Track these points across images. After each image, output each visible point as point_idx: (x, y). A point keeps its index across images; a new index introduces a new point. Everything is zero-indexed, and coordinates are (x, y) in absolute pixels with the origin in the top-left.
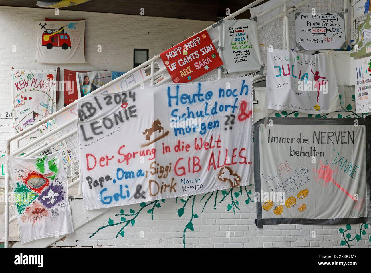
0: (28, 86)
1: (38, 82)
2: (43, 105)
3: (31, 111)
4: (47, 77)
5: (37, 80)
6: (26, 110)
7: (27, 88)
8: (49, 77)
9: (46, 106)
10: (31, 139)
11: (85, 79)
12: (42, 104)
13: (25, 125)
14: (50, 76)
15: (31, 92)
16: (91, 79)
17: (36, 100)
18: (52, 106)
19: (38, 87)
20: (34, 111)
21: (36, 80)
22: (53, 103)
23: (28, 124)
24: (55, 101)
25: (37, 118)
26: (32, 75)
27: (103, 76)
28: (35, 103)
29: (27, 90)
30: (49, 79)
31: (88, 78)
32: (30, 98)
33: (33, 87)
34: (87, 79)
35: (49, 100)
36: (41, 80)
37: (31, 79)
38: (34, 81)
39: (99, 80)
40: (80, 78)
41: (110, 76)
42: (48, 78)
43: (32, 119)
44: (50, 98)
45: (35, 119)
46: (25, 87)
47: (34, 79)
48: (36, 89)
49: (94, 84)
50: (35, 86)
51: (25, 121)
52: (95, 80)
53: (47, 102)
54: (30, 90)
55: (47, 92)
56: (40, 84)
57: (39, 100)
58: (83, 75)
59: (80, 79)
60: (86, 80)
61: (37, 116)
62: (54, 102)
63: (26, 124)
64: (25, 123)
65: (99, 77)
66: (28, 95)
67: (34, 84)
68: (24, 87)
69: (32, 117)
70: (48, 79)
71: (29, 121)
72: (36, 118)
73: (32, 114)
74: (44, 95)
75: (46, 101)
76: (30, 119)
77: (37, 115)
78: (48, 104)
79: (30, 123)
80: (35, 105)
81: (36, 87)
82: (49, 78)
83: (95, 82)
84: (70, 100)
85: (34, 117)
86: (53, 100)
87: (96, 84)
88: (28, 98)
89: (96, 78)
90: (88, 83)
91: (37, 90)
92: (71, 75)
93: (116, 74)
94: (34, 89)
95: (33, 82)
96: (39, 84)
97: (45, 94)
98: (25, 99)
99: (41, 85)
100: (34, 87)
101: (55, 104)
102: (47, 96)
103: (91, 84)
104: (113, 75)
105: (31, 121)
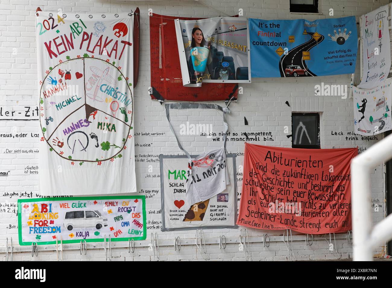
0: (73, 48)
1: (95, 40)
2: (106, 90)
3: (82, 102)
4: (114, 29)
5: (93, 35)
6: (69, 102)
7: (72, 53)
8: (117, 30)
9: (113, 93)
10: (81, 164)
11: (195, 33)
12: (104, 88)
13: (69, 134)
14: (121, 27)
15: (81, 61)
16: (208, 33)
17: (91, 78)
18: (126, 93)
19: (94, 51)
20: (87, 103)
21: (90, 35)
22: (128, 85)
23: (74, 131)
24: (131, 81)
25: (94, 118)
26: (81, 24)
27: (230, 28)
28: (88, 86)
29: (71, 58)
30: (118, 34)
31: (200, 32)
32: (79, 75)
33: (84, 51)
34: (198, 34)
35: (120, 79)
36: (102, 36)
37: (80, 33)
38: (87, 37)
39: (223, 37)
40: (183, 31)
41: (246, 29)
42: (116, 32)
43: (83, 121)
44: (122, 75)
45: (89, 120)
46: (67, 50)
47: (85, 33)
48: (90, 55)
49: (214, 45)
50: (89, 49)
51: (67, 124)
52: (216, 36)
53: (116, 83)
54: (79, 58)
55: (114, 63)
56: (99, 44)
57: (98, 79)
58: (190, 25)
59: (184, 34)
60: (197, 36)
61: (94, 115)
62: (131, 84)
63: (71, 133)
64: (68, 128)
65: (223, 29)
66: (74, 67)
67: (86, 43)
68: (64, 52)
69: (84, 117)
70: (115, 34)
71: (75, 125)
72: (91, 118)
73: (83, 110)
74: (108, 68)
75: (113, 82)
76: (79, 121)
77: (93, 113)
78: (117, 88)
79: (78, 130)
80: (89, 90)
81: (92, 50)
82: (119, 32)
83: (215, 40)
84: (162, 80)
85: (88, 117)
86: (127, 79)
87: (217, 44)
88: (73, 76)
89: (217, 31)
90: (200, 42)
91: (93, 57)
92: (164, 26)
93: (257, 25)
94: (86, 56)
95: (83, 40)
96: (97, 45)
97: (111, 66)
98: (68, 76)
99: (100, 46)
100: (87, 50)
101: (132, 87)
102: (115, 69)
103: (207, 44)
104: (251, 26)
105: (82, 126)
